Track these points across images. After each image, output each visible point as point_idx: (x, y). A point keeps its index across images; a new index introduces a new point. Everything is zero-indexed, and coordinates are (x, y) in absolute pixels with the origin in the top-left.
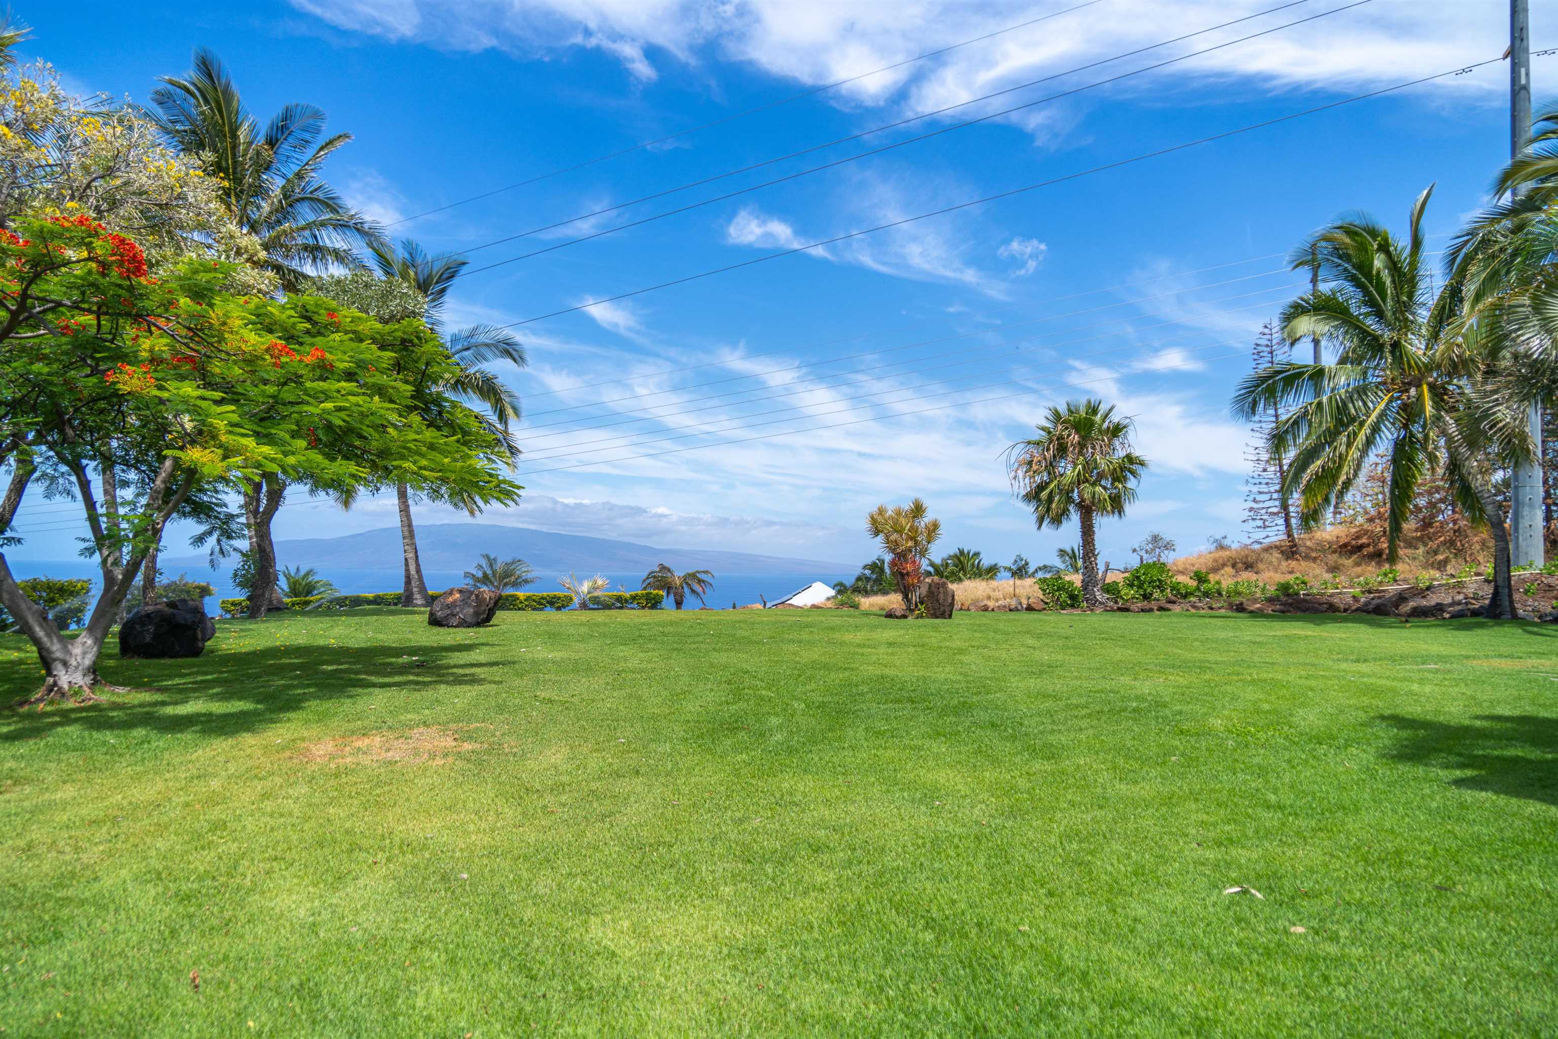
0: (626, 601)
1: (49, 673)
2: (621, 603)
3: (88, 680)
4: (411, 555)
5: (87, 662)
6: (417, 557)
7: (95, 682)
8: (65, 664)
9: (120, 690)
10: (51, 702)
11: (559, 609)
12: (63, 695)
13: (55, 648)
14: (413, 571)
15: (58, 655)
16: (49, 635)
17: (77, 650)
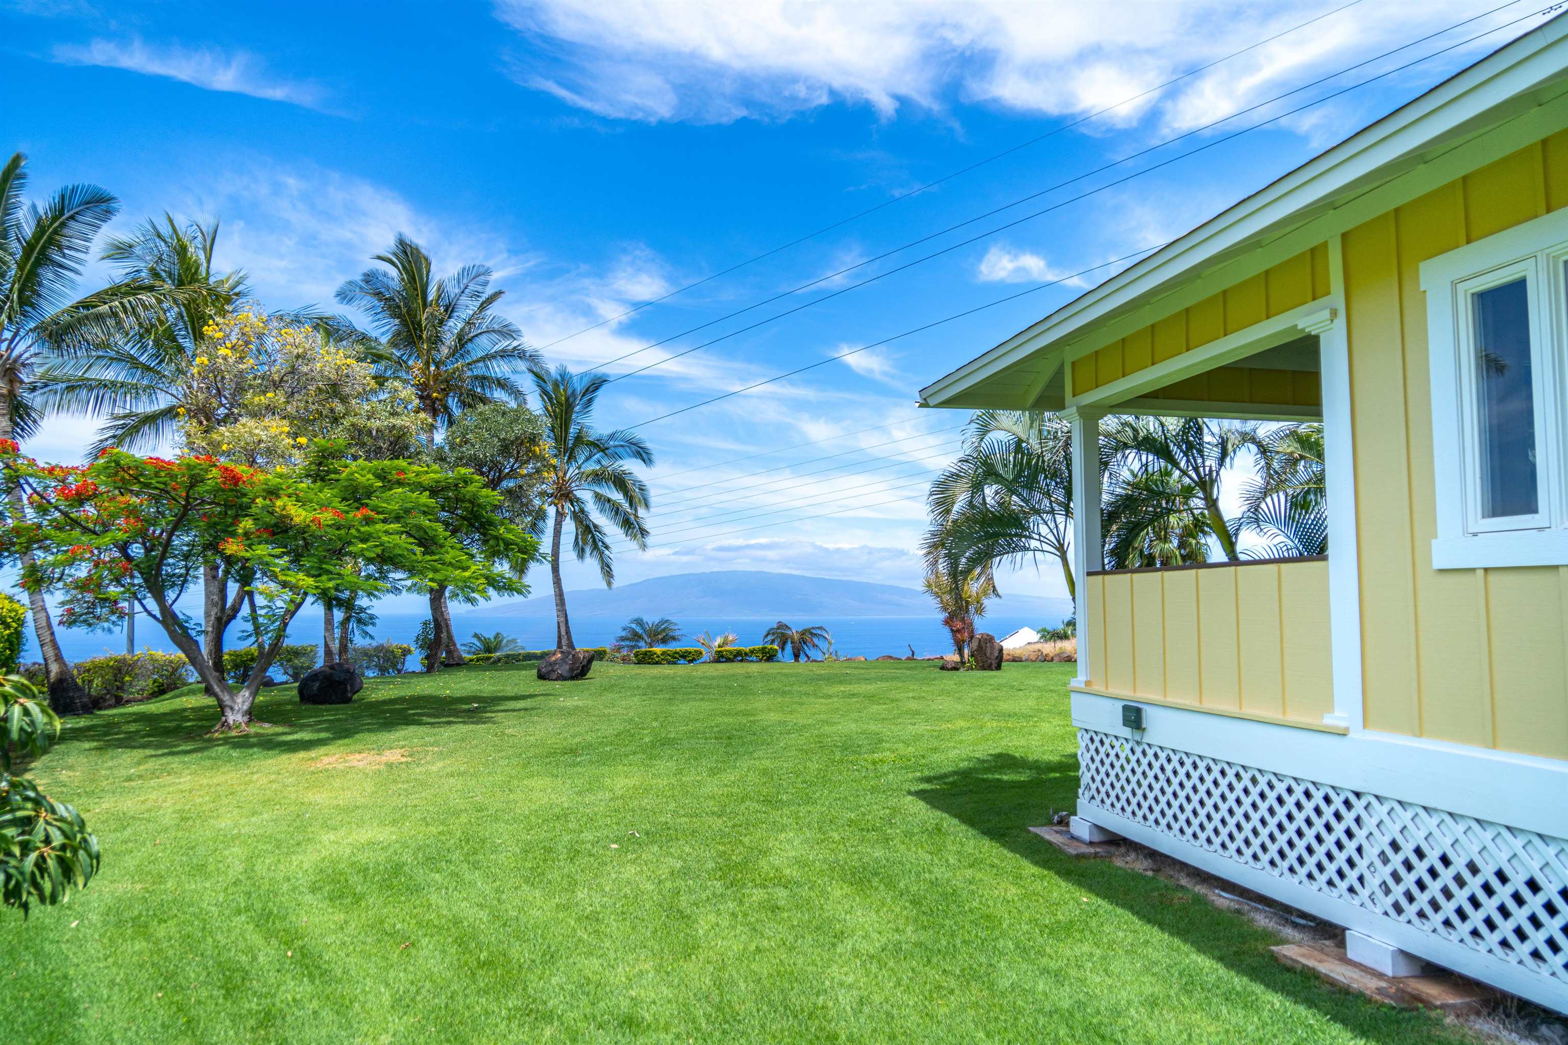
0: (746, 654)
1: (223, 715)
2: (739, 657)
3: (246, 719)
4: (562, 619)
5: (245, 707)
6: (567, 621)
7: (250, 720)
8: (232, 709)
9: (266, 725)
10: (223, 732)
11: (691, 661)
12: (230, 728)
13: (226, 698)
14: (563, 632)
15: (228, 703)
16: (222, 691)
17: (239, 700)
